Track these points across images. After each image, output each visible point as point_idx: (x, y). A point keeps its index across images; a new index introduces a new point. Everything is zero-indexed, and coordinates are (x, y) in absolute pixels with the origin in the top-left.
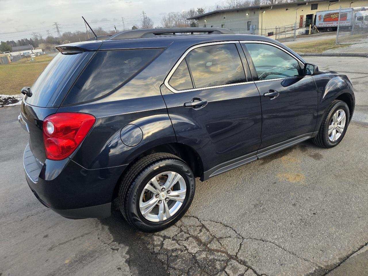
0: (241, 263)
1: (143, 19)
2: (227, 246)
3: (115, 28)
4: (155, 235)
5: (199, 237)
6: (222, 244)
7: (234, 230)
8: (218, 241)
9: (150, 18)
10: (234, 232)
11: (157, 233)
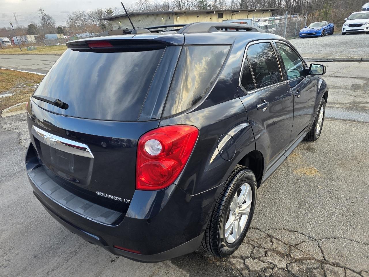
0: (335, 266)
1: (41, 17)
2: (308, 251)
3: (12, 25)
4: (230, 258)
5: (276, 249)
6: (303, 251)
7: (303, 234)
8: (297, 248)
9: (50, 16)
10: (303, 235)
11: (231, 256)
